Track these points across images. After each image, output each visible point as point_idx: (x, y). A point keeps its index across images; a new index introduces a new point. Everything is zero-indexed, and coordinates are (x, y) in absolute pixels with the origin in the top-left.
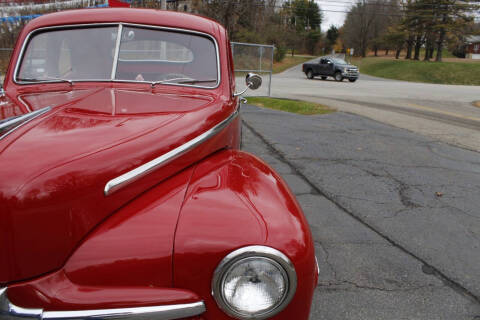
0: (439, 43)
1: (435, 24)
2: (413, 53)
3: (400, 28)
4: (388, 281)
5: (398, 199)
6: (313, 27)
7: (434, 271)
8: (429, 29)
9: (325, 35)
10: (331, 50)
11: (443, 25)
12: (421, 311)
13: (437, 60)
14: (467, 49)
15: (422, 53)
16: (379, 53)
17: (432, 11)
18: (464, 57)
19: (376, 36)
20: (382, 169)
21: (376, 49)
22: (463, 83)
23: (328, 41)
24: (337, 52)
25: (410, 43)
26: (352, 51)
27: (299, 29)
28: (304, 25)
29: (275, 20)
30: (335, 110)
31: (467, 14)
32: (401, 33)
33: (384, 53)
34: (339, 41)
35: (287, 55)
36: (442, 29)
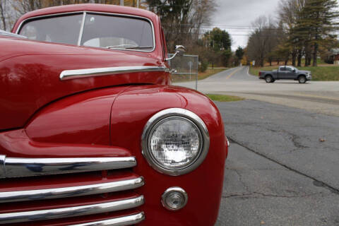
0: (314, 54)
1: (310, 41)
2: (297, 63)
3: (286, 45)
4: (288, 191)
5: (292, 144)
6: (226, 48)
7: (323, 184)
8: (306, 45)
9: (234, 54)
10: (239, 64)
11: (316, 41)
12: (315, 209)
13: (314, 65)
14: (334, 58)
15: (303, 62)
16: (273, 63)
17: (307, 32)
18: (333, 63)
19: (270, 51)
20: (279, 127)
21: (270, 61)
22: (334, 80)
23: (237, 57)
24: (243, 65)
25: (294, 55)
26: (253, 63)
27: (217, 50)
28: (219, 47)
29: (199, 43)
30: (243, 99)
31: (332, 33)
32: (287, 48)
33: (276, 63)
34: (244, 57)
35: (209, 68)
36: (316, 43)
